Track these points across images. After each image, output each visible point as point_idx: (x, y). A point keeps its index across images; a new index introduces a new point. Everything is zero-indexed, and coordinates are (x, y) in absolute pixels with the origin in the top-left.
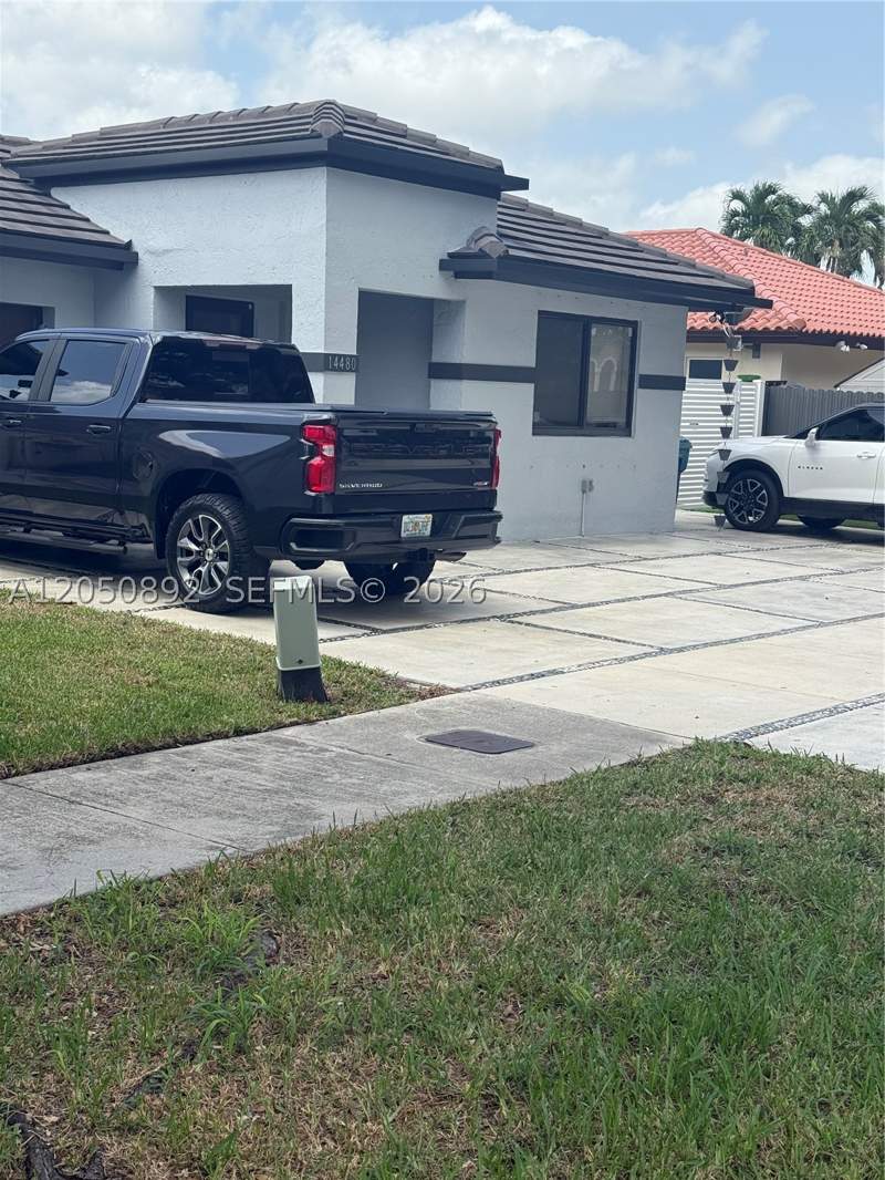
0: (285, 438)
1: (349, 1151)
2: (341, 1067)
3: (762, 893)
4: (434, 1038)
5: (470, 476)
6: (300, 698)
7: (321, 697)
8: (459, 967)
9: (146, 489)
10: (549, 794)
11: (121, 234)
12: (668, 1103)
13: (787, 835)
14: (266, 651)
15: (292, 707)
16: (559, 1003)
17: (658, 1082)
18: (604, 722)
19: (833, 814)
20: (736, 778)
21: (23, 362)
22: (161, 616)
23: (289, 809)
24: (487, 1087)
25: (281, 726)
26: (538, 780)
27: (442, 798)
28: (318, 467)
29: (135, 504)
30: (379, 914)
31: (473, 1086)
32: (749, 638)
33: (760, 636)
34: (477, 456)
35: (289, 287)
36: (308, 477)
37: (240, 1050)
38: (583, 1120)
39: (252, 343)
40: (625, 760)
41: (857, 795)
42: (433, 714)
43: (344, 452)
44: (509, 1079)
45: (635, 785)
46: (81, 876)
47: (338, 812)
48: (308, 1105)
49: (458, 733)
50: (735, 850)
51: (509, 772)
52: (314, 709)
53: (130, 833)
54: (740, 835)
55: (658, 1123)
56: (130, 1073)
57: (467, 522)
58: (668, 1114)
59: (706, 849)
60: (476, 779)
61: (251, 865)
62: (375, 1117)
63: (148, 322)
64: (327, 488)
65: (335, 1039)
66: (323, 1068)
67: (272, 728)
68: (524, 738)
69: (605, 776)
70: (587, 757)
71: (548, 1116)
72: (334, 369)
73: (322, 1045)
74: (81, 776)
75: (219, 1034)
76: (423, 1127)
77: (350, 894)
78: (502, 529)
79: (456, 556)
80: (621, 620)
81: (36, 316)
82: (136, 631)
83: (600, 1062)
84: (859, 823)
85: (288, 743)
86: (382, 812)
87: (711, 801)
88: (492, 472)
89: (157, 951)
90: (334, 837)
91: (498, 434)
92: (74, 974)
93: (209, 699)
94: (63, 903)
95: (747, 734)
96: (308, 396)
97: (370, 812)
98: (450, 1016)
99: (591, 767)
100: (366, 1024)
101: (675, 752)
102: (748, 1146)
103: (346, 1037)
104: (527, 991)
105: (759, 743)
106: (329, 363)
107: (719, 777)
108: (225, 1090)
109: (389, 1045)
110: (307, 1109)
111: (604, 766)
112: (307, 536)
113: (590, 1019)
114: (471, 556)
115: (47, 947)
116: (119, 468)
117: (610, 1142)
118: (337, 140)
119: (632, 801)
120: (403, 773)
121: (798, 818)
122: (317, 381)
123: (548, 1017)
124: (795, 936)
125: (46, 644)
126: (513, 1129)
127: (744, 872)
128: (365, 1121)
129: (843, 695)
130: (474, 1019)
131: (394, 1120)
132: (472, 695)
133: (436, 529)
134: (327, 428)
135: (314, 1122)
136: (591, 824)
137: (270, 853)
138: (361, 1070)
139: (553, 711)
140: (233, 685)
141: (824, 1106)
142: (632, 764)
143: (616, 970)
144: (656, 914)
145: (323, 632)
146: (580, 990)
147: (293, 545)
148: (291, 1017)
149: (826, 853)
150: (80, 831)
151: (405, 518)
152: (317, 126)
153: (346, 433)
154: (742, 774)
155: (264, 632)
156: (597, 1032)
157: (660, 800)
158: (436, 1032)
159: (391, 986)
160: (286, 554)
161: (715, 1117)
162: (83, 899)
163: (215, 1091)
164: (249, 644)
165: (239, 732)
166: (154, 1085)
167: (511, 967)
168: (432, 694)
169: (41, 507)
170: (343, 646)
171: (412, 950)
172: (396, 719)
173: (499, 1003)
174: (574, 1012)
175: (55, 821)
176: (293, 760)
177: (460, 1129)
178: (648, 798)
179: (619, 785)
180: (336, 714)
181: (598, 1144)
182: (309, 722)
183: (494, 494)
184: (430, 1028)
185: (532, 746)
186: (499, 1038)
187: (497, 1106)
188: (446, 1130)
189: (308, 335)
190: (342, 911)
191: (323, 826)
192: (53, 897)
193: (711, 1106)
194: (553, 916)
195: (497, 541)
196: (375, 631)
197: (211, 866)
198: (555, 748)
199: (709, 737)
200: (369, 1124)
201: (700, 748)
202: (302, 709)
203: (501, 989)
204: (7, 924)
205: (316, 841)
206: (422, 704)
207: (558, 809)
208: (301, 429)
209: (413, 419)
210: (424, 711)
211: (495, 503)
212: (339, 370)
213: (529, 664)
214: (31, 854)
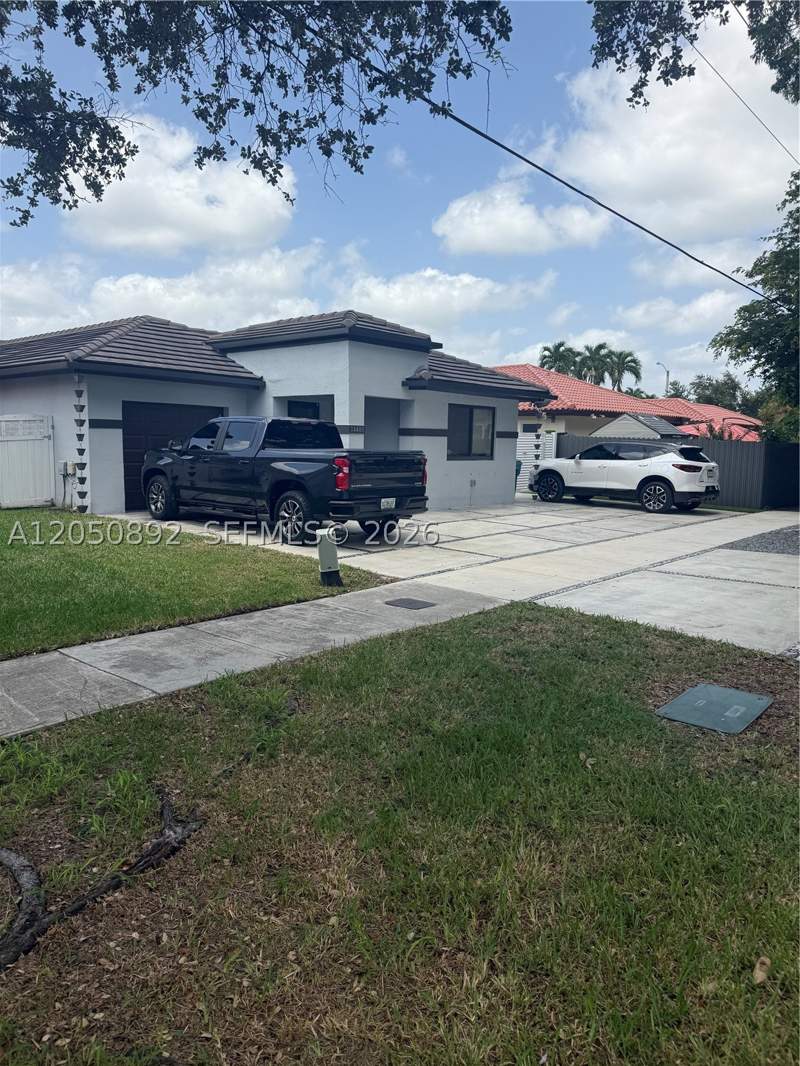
0: (323, 465)
1: (316, 806)
2: (319, 764)
3: (532, 675)
4: (366, 750)
5: (413, 480)
6: (329, 584)
7: (339, 583)
8: (383, 713)
9: (265, 488)
10: (438, 629)
11: (258, 374)
13: (547, 647)
14: (316, 563)
15: (326, 588)
16: (427, 731)
18: (469, 593)
19: (570, 637)
20: (527, 619)
21: (211, 431)
23: (316, 638)
24: (386, 773)
25: (319, 598)
26: (434, 622)
27: (387, 631)
28: (342, 478)
29: (261, 496)
30: (348, 688)
31: (379, 773)
32: (543, 552)
33: (549, 551)
34: (417, 471)
35: (332, 396)
36: (337, 482)
37: (271, 757)
39: (314, 421)
40: (477, 611)
41: (583, 626)
42: (391, 591)
43: (353, 471)
44: (397, 769)
45: (479, 623)
46: (213, 672)
47: (339, 639)
48: (300, 784)
49: (401, 600)
50: (521, 654)
51: (421, 618)
52: (335, 589)
53: (239, 650)
54: (526, 646)
56: (217, 769)
57: (412, 501)
59: (508, 654)
60: (406, 622)
61: (293, 665)
62: (331, 789)
63: (270, 412)
64: (346, 487)
65: (317, 751)
66: (310, 764)
67: (315, 599)
68: (432, 602)
69: (465, 620)
70: (459, 610)
72: (353, 432)
73: (311, 754)
74: (222, 623)
75: (262, 749)
77: (337, 677)
78: (428, 504)
79: (408, 517)
80: (484, 545)
81: (221, 411)
82: (259, 554)
84: (582, 641)
85: (321, 606)
86: (358, 639)
87: (514, 630)
88: (423, 478)
89: (242, 708)
90: (334, 651)
91: (426, 460)
92: (201, 719)
93: (287, 586)
94: (200, 686)
95: (536, 598)
96: (340, 445)
97: (351, 638)
98: (374, 739)
99: (460, 615)
100: (333, 743)
101: (501, 607)
102: (506, 802)
103: (323, 749)
104: (413, 725)
105: (540, 602)
106: (351, 430)
107: (519, 619)
108: (261, 776)
109: (343, 753)
110: (299, 786)
111: (466, 614)
112: (337, 510)
113: (444, 739)
114: (414, 517)
115: (191, 706)
116: (254, 480)
118: (353, 328)
119: (477, 631)
120: (371, 619)
121: (553, 637)
122: (345, 439)
124: (543, 696)
125: (217, 561)
126: (395, 795)
127: (525, 665)
128: (326, 791)
129: (583, 578)
130: (385, 740)
131: (339, 791)
132: (410, 582)
133: (398, 505)
134: (346, 460)
135: (302, 792)
136: (456, 642)
137: (302, 659)
138: (328, 765)
139: (447, 589)
140: (300, 579)
141: (547, 781)
142: (480, 613)
143: (458, 715)
144: (479, 687)
145: (340, 553)
146: (436, 725)
147: (331, 514)
149: (565, 655)
150: (214, 650)
151: (383, 500)
152: (344, 322)
153: (358, 462)
154: (530, 617)
155: (313, 553)
157: (490, 630)
159: (349, 723)
160: (329, 518)
162: (211, 683)
163: (257, 777)
164: (310, 560)
165: (299, 601)
166: (228, 774)
167: (407, 713)
168: (392, 582)
169: (221, 498)
170: (349, 559)
171: (361, 705)
172: (372, 594)
173: (399, 731)
174: (433, 736)
175: (206, 645)
176: (323, 615)
177: (371, 795)
178: (485, 630)
179: (471, 624)
180: (345, 592)
182: (333, 596)
183: (425, 488)
185: (433, 605)
187: (389, 783)
188: (364, 795)
189: (341, 418)
190: (331, 687)
191: (328, 646)
192: (197, 682)
194: (430, 688)
195: (427, 510)
196: (370, 552)
197: (274, 667)
198: (445, 606)
199: (516, 600)
201: (513, 605)
202: (329, 589)
203: (400, 723)
204: (173, 696)
205: (325, 653)
206: (387, 586)
207: (441, 636)
208: (333, 461)
209: (385, 455)
210: (386, 590)
211: (424, 491)
212: (356, 433)
213: (439, 566)
214: (191, 661)
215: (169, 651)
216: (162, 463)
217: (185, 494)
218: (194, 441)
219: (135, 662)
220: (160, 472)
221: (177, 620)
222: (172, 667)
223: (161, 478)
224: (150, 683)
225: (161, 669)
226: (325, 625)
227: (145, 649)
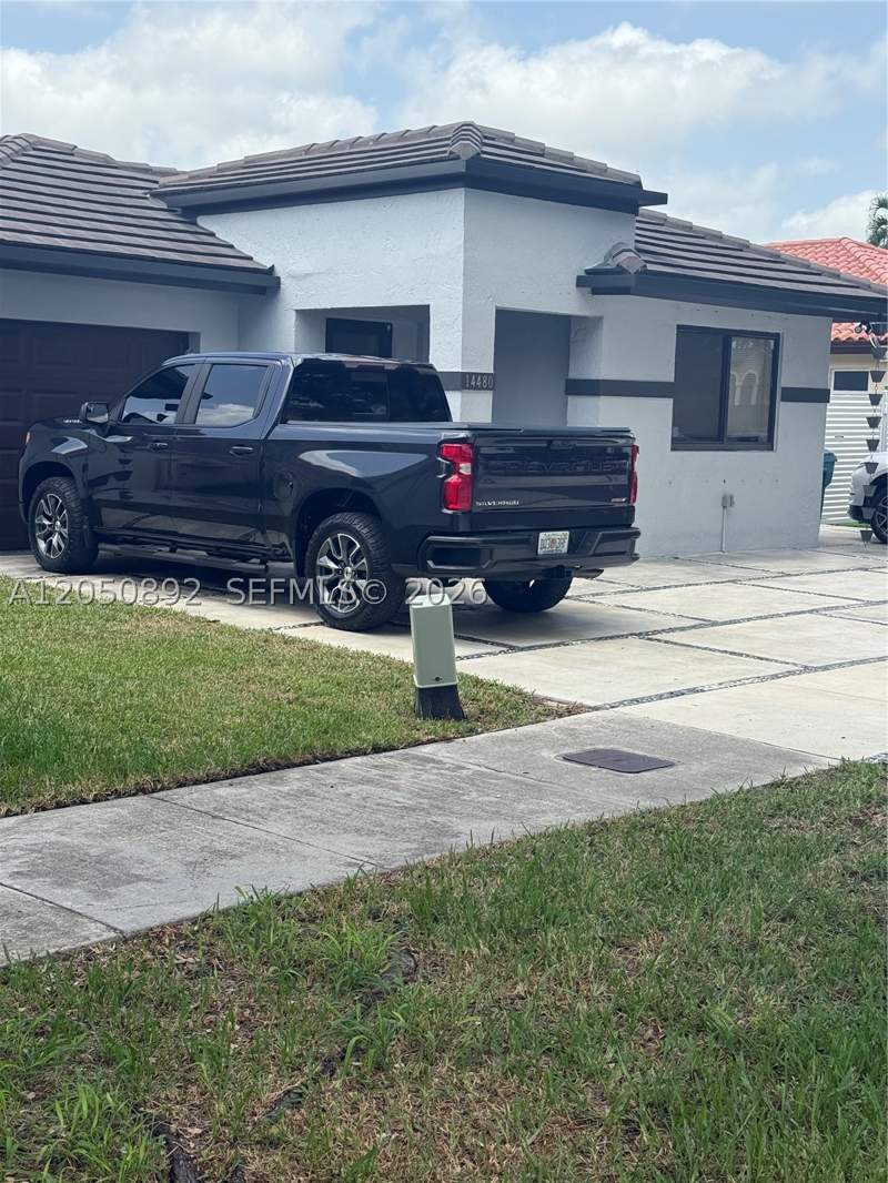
0: (421, 457)
1: (488, 1173)
2: (479, 1088)
4: (572, 1060)
5: (606, 492)
6: (437, 715)
7: (458, 715)
8: (598, 989)
9: (287, 508)
10: (690, 815)
11: (263, 260)
12: (815, 1134)
14: (403, 668)
15: (429, 724)
16: (700, 1029)
17: (805, 1111)
18: (746, 742)
21: (169, 386)
22: (301, 633)
23: (426, 826)
24: (627, 1112)
25: (419, 743)
26: (678, 800)
27: (580, 817)
28: (455, 486)
29: (275, 523)
30: (517, 933)
31: (613, 1111)
34: (614, 472)
35: (428, 306)
36: (445, 495)
37: (379, 1068)
38: (727, 1148)
39: (390, 363)
40: (769, 780)
42: (572, 733)
43: (481, 470)
44: (650, 1105)
45: (779, 806)
46: (223, 890)
47: (477, 831)
48: (446, 1125)
49: (596, 751)
51: (648, 792)
52: (451, 726)
53: (271, 848)
55: (804, 1154)
56: (271, 1087)
57: (604, 539)
58: (814, 1146)
59: (854, 874)
60: (614, 798)
61: (388, 882)
62: (514, 1140)
63: (289, 344)
64: (463, 506)
65: (473, 1058)
66: (460, 1087)
67: (409, 745)
68: (664, 757)
69: (747, 797)
70: (728, 777)
71: (691, 1144)
72: (471, 388)
73: (460, 1064)
74: (223, 791)
75: (359, 1051)
76: (563, 1151)
77: (487, 912)
78: (640, 546)
79: (593, 573)
80: (762, 637)
81: (182, 341)
82: (277, 648)
83: (744, 1090)
85: (426, 760)
86: (520, 831)
87: (858, 823)
88: (630, 488)
89: (297, 965)
90: (472, 855)
91: (635, 449)
92: (217, 988)
93: (348, 717)
94: (206, 917)
96: (445, 415)
97: (507, 831)
98: (588, 1039)
99: (733, 787)
100: (504, 1045)
101: (819, 773)
103: (485, 1057)
104: (667, 1015)
106: (465, 381)
107: (867, 799)
108: (364, 1107)
109: (528, 1067)
110: (446, 1129)
111: (746, 787)
112: (444, 554)
113: (733, 1045)
114: (608, 573)
115: (193, 960)
116: (260, 488)
117: (754, 1172)
118: (475, 161)
119: (776, 823)
120: (538, 790)
122: (454, 400)
123: (689, 1042)
125: (191, 660)
126: (655, 1156)
128: (504, 1142)
130: (614, 1043)
131: (533, 1143)
132: (610, 713)
133: (574, 546)
134: (464, 447)
135: (453, 1143)
136: (733, 846)
137: (407, 870)
138: (499, 1091)
139: (693, 730)
140: (372, 704)
142: (775, 785)
143: (759, 995)
144: (801, 939)
145: (460, 650)
146: (720, 1014)
147: (430, 563)
148: (430, 1035)
150: (223, 845)
151: (542, 535)
152: (454, 148)
153: (484, 451)
155: (400, 649)
156: (740, 1059)
157: (804, 822)
158: (575, 1054)
159: (529, 1006)
160: (426, 572)
161: (864, 1149)
162: (225, 913)
163: (355, 1108)
164: (386, 662)
165: (377, 750)
166: (295, 1099)
167: (650, 990)
168: (570, 713)
169: (187, 527)
170: (481, 664)
171: (550, 971)
172: (534, 737)
173: (639, 1026)
174: (716, 1038)
175: (199, 836)
176: (430, 778)
177: (600, 1154)
178: (791, 820)
179: (761, 806)
180: (472, 732)
181: (742, 1175)
182: (447, 740)
183: (632, 509)
184: (569, 1050)
185: (671, 765)
186: (639, 1063)
187: (637, 1132)
188: (586, 1154)
189: (445, 354)
190: (479, 930)
191: (461, 844)
192: (196, 910)
193: (859, 1138)
194: (693, 939)
195: (635, 558)
196: (513, 648)
197: (350, 883)
198: (695, 768)
199: (856, 758)
200: (508, 1145)
201: (846, 769)
202: (439, 726)
203: (641, 1012)
204: (152, 936)
205: (453, 859)
206: (559, 722)
207: (699, 830)
208: (438, 447)
209: (549, 437)
210: (561, 730)
211: (632, 519)
212: (476, 388)
213: (669, 682)
214: (175, 869)
215: (128, 847)
216: (63, 450)
217: (113, 518)
218: (133, 405)
219: (61, 866)
220: (58, 469)
221: (131, 781)
222: (138, 878)
223: (61, 484)
224: (99, 908)
225: (117, 882)
226: (439, 800)
227: (74, 839)
